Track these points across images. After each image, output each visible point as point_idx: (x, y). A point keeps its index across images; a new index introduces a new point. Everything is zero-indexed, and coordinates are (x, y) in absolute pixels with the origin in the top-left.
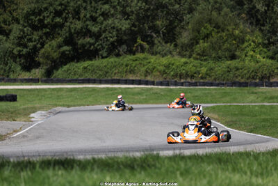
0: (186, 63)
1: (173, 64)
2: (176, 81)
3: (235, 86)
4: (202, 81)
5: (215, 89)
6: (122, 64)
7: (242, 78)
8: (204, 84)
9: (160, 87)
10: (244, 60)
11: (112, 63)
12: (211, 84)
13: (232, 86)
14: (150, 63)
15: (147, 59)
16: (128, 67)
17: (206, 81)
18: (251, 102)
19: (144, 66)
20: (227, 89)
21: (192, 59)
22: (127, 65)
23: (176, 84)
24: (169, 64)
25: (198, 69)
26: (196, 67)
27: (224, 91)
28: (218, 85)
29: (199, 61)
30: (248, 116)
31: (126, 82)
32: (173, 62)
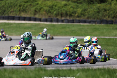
0: (66, 5)
1: (56, 6)
2: (58, 19)
3: (103, 23)
4: (78, 19)
5: (88, 26)
6: (17, 5)
7: (109, 17)
8: (79, 22)
9: (46, 23)
10: (110, 4)
11: (9, 4)
12: (85, 22)
13: (101, 23)
14: (38, 4)
15: (36, 1)
16: (21, 8)
17: (81, 19)
18: (115, 36)
19: (34, 6)
20: (97, 25)
21: (70, 2)
22: (20, 6)
23: (58, 21)
24: (53, 5)
25: (75, 10)
26: (74, 8)
27: (94, 27)
28: (90, 22)
29: (76, 4)
30: (112, 46)
31: (19, 19)
32: (55, 4)
